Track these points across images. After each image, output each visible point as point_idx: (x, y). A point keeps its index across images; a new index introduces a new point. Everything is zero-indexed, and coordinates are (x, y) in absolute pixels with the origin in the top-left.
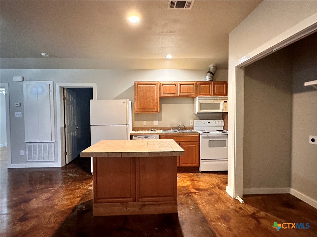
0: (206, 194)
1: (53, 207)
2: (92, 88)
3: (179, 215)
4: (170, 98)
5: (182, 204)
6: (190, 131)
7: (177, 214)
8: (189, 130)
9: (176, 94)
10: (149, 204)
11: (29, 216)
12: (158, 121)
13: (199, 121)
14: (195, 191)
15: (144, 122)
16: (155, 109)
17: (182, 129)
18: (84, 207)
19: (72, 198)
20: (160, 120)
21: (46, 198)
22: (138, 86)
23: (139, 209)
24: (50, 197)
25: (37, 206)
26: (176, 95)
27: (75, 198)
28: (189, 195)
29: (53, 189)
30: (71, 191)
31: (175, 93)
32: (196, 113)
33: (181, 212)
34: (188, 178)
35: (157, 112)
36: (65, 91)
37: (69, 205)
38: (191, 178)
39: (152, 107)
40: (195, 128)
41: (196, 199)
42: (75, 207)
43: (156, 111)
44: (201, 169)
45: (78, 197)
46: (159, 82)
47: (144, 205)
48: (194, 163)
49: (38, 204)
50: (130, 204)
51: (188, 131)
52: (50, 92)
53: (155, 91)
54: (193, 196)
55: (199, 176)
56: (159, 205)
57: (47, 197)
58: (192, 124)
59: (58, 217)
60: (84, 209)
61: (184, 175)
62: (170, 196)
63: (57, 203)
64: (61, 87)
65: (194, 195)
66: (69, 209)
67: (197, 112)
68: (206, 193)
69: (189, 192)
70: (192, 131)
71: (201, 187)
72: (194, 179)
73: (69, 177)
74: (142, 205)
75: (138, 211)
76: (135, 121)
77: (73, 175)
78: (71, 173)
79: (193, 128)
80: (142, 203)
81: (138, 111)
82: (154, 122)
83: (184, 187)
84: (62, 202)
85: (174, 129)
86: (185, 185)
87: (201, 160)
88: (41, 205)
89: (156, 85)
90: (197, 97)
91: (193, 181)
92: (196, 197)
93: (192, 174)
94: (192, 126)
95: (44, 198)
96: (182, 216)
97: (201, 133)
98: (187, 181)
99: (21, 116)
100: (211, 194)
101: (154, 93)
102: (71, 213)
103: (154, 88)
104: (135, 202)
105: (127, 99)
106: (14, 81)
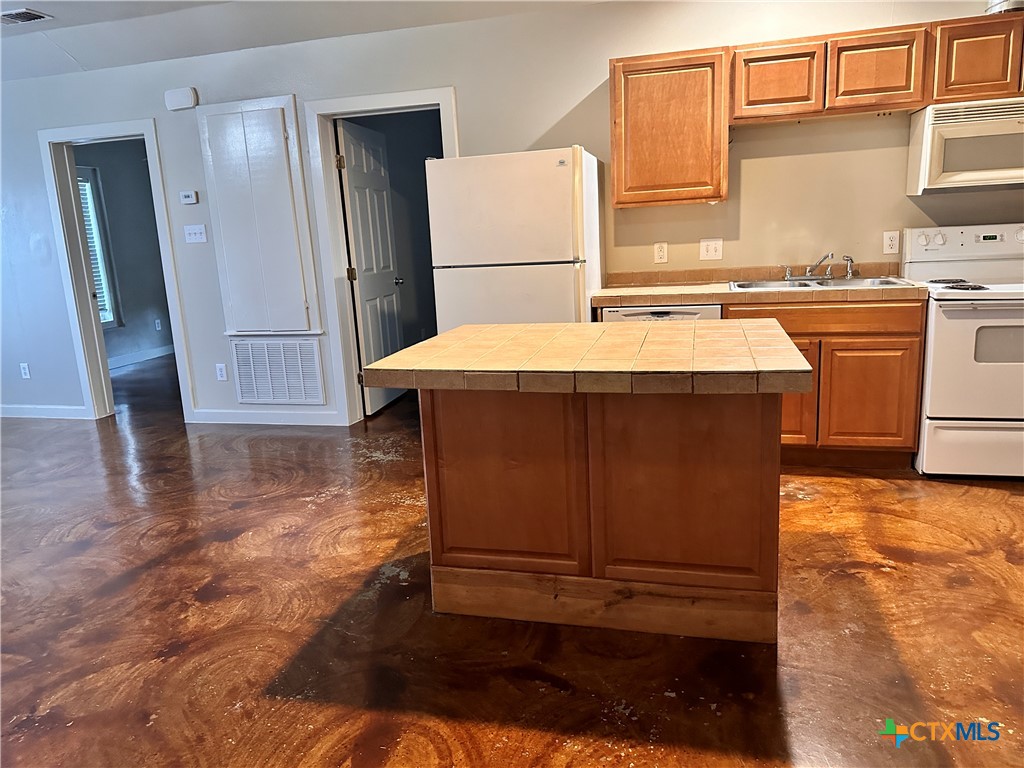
0: (935, 579)
1: (302, 564)
2: (439, 111)
3: (782, 654)
4: (780, 124)
5: (803, 608)
6: (882, 283)
7: (772, 647)
8: (877, 281)
9: (813, 104)
11: (227, 584)
12: (719, 243)
13: (932, 231)
14: (878, 558)
15: (656, 246)
16: (704, 184)
17: (839, 274)
18: (404, 575)
19: (368, 539)
20: (731, 233)
21: (287, 531)
22: (626, 80)
23: (608, 605)
24: (297, 527)
25: (254, 554)
26: (812, 109)
27: (379, 539)
28: (844, 571)
29: (311, 502)
30: (369, 514)
31: (807, 98)
32: (920, 193)
33: (793, 640)
34: (850, 501)
35: (717, 196)
36: (340, 130)
37: (356, 564)
38: (870, 498)
39: (691, 177)
40: (907, 269)
41: (879, 594)
42: (376, 573)
43: (710, 193)
44: (926, 464)
45: (390, 537)
46: (727, 49)
47: (629, 595)
48: (892, 435)
49: (258, 548)
50: (569, 582)
51: (867, 284)
52: (287, 139)
54: (862, 581)
55: (907, 495)
56: (694, 600)
57: (291, 527)
58: (896, 250)
59: (316, 600)
60: (405, 581)
61: (836, 484)
62: (748, 570)
63: (317, 551)
64: (323, 117)
65: (869, 575)
66: (355, 576)
67: (923, 184)
68: (936, 575)
69: (847, 560)
70: (888, 283)
71: (913, 545)
72: (882, 505)
73: (370, 463)
74: (619, 592)
75: (599, 613)
76: (616, 246)
77: (382, 456)
78: (377, 448)
79: (896, 270)
80: (618, 585)
81: (628, 200)
82: (703, 244)
83: (827, 537)
84: (335, 548)
85: (798, 273)
86: (831, 527)
87: (926, 423)
88: (267, 552)
89: (712, 65)
90: (930, 111)
91: (873, 515)
92: (878, 584)
93: (874, 482)
94: (893, 260)
95: (279, 530)
96: (798, 658)
97: (937, 290)
98: (847, 514)
99: (204, 239)
100: (958, 581)
101: (703, 109)
102: (360, 592)
103: (703, 81)
104: (591, 576)
105: (576, 146)
106: (170, 107)
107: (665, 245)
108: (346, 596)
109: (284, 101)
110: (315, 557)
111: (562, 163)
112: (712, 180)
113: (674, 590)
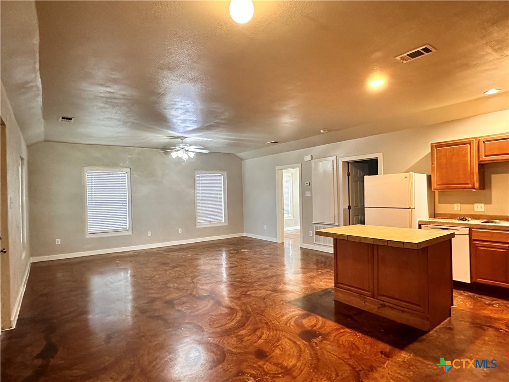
2: (377, 159)
10: (390, 307)
12: (483, 205)
14: (503, 327)
15: (455, 204)
16: (468, 184)
20: (488, 202)
22: (437, 150)
23: (379, 308)
35: (473, 188)
36: (350, 165)
39: (463, 181)
43: (471, 187)
46: (476, 138)
47: (384, 306)
50: (368, 299)
52: (333, 168)
53: (467, 154)
54: (485, 330)
56: (403, 311)
62: (419, 306)
64: (344, 162)
74: (381, 304)
75: (376, 310)
76: (439, 203)
80: (382, 303)
81: (438, 188)
82: (476, 205)
89: (470, 144)
99: (310, 195)
101: (466, 158)
102: (320, 292)
103: (466, 150)
104: (374, 298)
105: (411, 173)
106: (305, 160)
107: (459, 205)
108: (316, 292)
109: (334, 158)
110: (314, 283)
111: (406, 177)
112: (471, 182)
113: (396, 307)
